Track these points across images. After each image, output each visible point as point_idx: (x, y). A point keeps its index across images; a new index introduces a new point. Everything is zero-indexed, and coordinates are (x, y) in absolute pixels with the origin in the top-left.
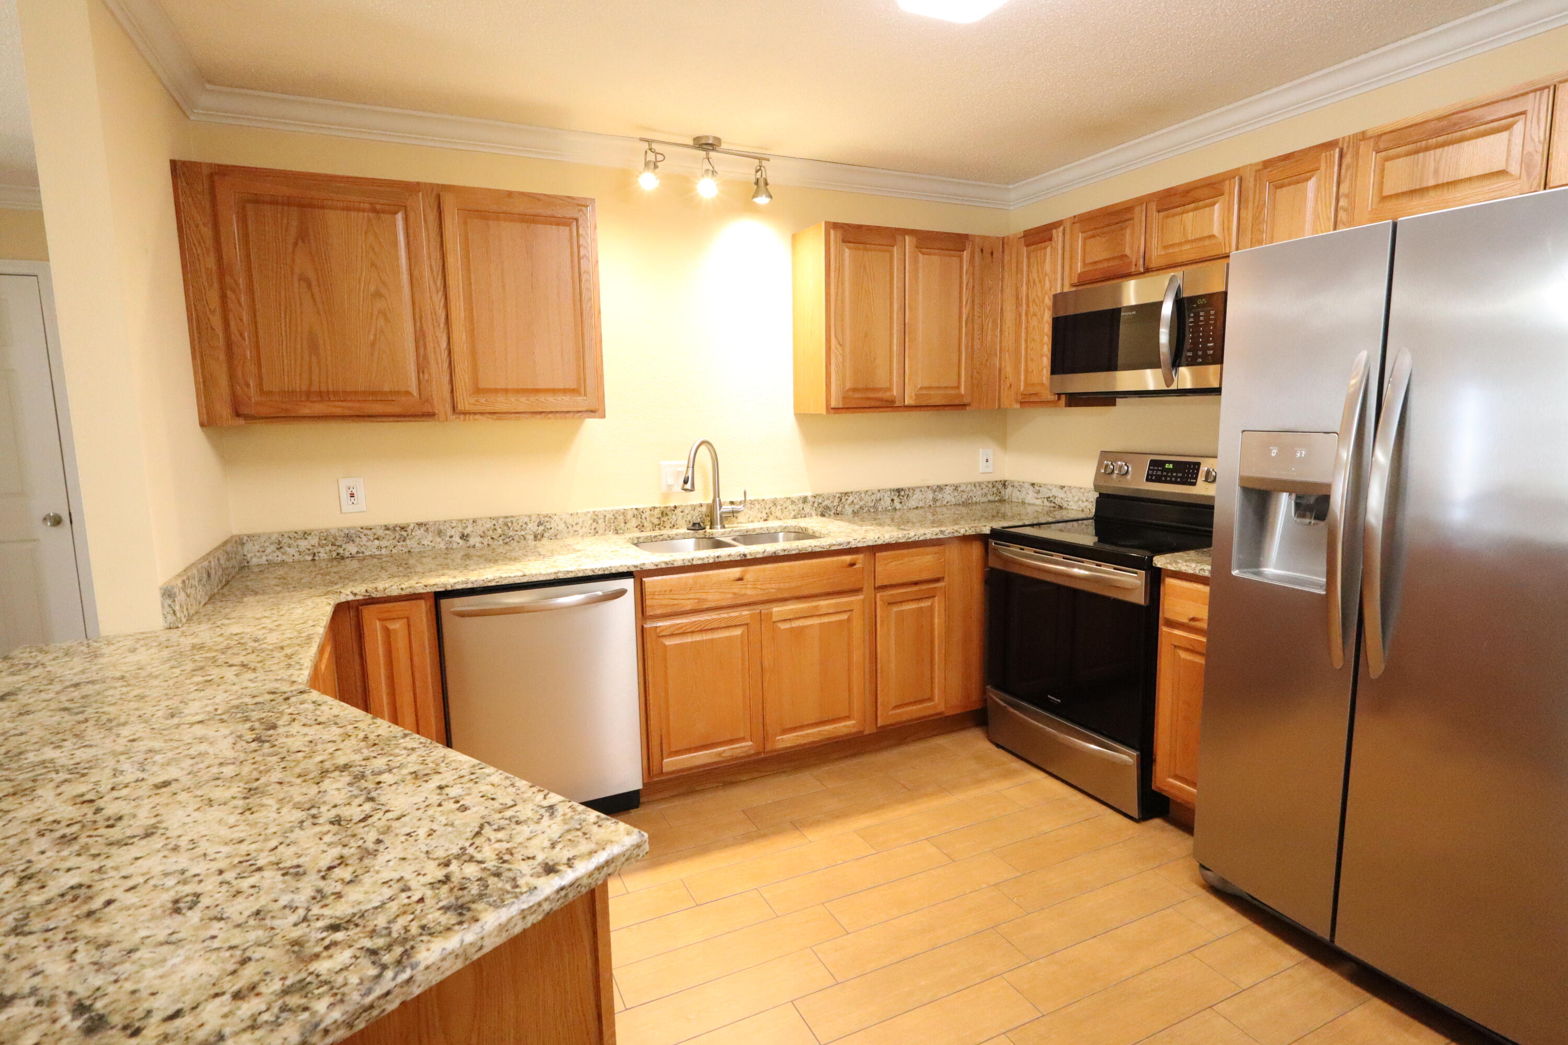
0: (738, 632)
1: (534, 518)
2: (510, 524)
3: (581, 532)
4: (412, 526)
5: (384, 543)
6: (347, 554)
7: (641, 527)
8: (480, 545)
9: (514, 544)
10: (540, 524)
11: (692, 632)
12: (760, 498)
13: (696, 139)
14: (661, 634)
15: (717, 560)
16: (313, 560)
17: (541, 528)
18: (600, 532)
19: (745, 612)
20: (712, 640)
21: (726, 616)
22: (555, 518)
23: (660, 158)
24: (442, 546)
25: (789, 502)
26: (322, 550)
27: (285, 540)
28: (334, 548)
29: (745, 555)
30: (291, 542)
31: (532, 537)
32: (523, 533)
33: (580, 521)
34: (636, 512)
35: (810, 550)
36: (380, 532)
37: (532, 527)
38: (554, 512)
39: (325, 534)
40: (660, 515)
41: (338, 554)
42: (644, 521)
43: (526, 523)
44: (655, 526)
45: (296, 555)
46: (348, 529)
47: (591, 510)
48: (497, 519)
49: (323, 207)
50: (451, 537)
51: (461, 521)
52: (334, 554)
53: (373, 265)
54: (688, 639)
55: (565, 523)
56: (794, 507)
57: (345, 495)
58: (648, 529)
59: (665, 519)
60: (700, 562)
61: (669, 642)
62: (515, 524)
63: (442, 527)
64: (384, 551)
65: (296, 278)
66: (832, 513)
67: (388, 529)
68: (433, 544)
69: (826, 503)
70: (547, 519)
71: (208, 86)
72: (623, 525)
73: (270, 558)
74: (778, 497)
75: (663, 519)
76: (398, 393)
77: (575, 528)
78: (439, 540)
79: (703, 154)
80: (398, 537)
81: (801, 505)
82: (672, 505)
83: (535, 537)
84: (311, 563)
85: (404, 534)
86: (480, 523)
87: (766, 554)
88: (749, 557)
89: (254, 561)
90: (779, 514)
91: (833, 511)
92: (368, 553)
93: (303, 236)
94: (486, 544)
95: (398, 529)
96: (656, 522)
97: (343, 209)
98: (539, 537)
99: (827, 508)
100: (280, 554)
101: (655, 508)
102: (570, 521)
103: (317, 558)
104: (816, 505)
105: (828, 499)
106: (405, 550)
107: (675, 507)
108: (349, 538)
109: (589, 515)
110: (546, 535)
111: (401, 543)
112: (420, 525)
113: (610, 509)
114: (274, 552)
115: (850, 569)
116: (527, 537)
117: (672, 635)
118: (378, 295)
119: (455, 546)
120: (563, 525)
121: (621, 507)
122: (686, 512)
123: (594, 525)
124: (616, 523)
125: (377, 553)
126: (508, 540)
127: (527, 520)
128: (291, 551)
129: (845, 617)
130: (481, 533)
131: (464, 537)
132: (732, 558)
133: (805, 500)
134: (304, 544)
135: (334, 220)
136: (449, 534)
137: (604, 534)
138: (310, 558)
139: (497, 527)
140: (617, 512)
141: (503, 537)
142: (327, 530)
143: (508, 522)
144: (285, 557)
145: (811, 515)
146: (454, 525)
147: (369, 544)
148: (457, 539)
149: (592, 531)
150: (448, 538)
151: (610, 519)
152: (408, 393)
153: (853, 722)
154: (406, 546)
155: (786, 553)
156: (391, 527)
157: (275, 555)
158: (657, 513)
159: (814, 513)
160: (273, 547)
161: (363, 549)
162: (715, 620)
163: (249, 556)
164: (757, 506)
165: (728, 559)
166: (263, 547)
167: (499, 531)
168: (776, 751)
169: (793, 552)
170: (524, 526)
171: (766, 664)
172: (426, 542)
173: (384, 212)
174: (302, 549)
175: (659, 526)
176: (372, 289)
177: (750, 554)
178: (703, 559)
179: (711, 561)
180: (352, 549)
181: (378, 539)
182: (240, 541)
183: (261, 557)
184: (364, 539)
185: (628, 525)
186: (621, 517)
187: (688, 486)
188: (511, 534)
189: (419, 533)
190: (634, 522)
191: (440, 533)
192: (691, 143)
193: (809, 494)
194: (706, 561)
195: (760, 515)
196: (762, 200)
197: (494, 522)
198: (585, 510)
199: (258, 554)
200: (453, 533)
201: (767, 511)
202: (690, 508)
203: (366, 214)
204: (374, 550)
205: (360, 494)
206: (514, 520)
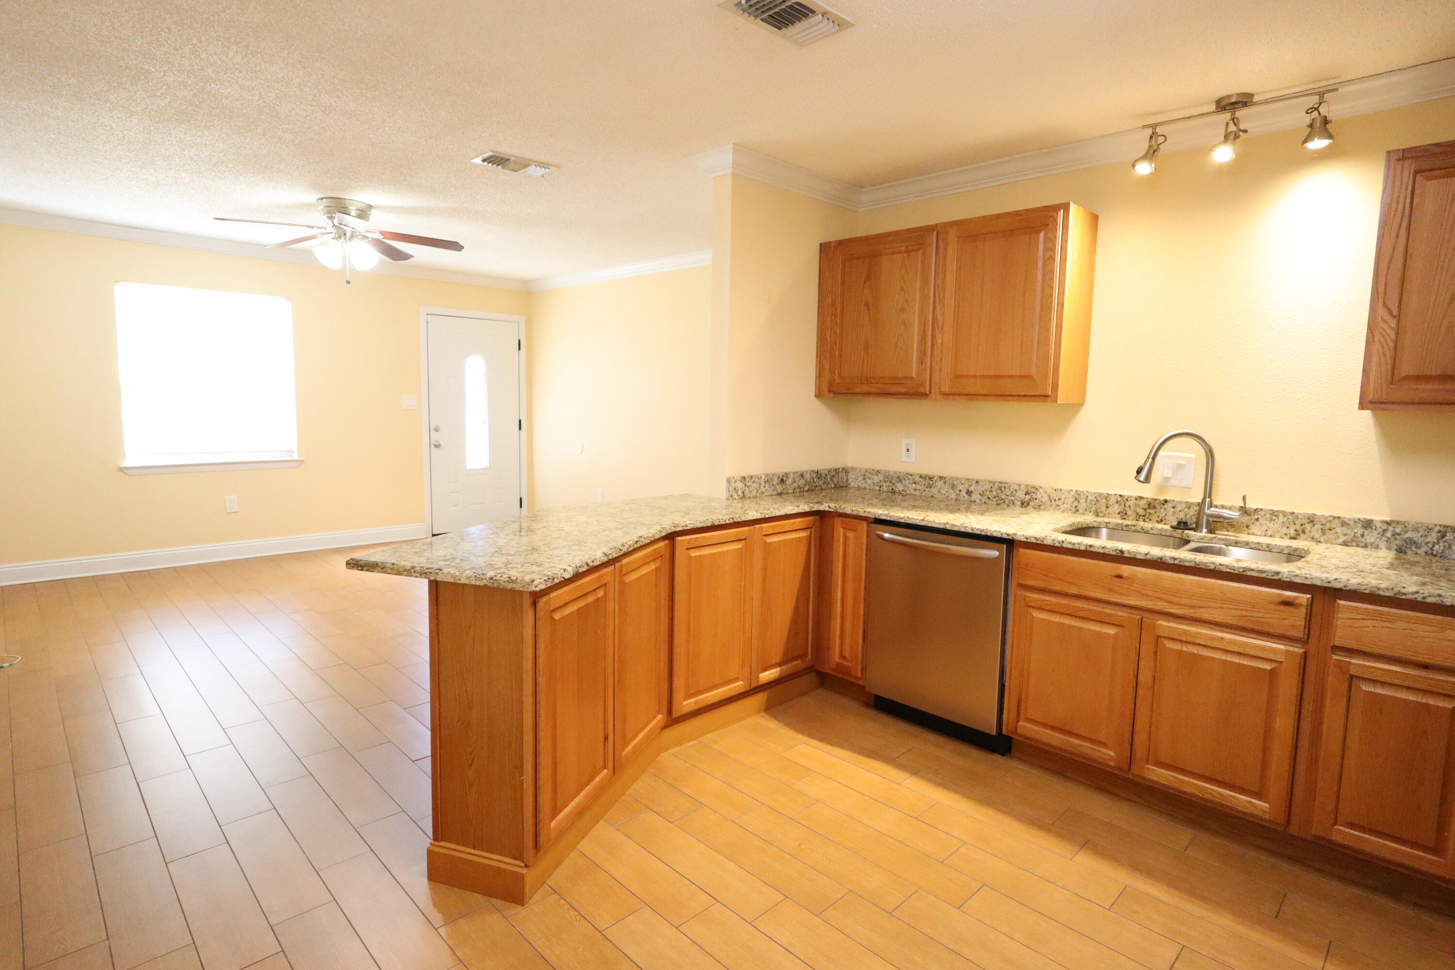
0: (1112, 631)
1: (1023, 487)
2: (1003, 489)
3: (1063, 507)
4: (936, 479)
5: (918, 487)
6: (897, 490)
7: (1123, 515)
8: (979, 501)
9: (1004, 506)
10: (1027, 493)
11: (1062, 614)
12: (1288, 509)
13: (1218, 102)
14: (1030, 604)
15: (1088, 549)
16: (879, 490)
17: (1028, 497)
18: (1080, 511)
19: (1122, 613)
20: (1081, 628)
21: (1100, 609)
22: (1041, 490)
23: (1161, 139)
24: (953, 496)
25: (1336, 523)
26: (884, 484)
27: (867, 474)
28: (891, 484)
29: (1122, 552)
30: (870, 476)
31: (1019, 503)
32: (1012, 498)
33: (1063, 497)
34: (1119, 499)
35: (1212, 567)
36: (917, 479)
37: (1021, 494)
38: (1040, 485)
39: (887, 474)
40: (1147, 506)
41: (892, 489)
42: (1127, 509)
43: (1016, 491)
44: (1138, 517)
45: (872, 484)
46: (900, 473)
47: (1074, 489)
48: (994, 483)
49: (880, 255)
50: (960, 491)
51: (968, 480)
52: (890, 489)
53: (902, 289)
54: (1056, 619)
55: (1049, 496)
56: (1345, 530)
57: (904, 449)
58: (1131, 518)
59: (1152, 511)
60: (1070, 546)
61: (1038, 615)
62: (1007, 490)
63: (955, 483)
64: (917, 493)
65: (863, 303)
66: (1421, 551)
67: (921, 477)
68: (947, 494)
69: (1410, 535)
70: (1033, 490)
71: (864, 190)
72: (1104, 508)
73: (859, 484)
74: (1319, 513)
75: (1149, 511)
76: (906, 378)
77: (1058, 503)
78: (952, 491)
79: (1227, 116)
80: (927, 484)
81: (1360, 531)
82: (1162, 498)
83: (1022, 503)
84: (877, 492)
85: (931, 483)
86: (981, 483)
87: (1148, 557)
88: (1126, 555)
89: (852, 484)
90: (1317, 535)
91: (1424, 549)
92: (908, 492)
93: (868, 277)
94: (983, 501)
95: (927, 478)
96: (1141, 512)
97: (890, 254)
98: (1025, 504)
99: (1411, 542)
100: (863, 482)
101: (1141, 498)
102: (1054, 495)
103: (881, 489)
104: (1389, 534)
105: (1416, 530)
106: (930, 494)
107: (1166, 501)
108: (900, 480)
109: (1072, 493)
110: (1031, 503)
111: (928, 489)
112: (941, 478)
113: (1093, 490)
114: (861, 480)
115: (1282, 608)
116: (1016, 502)
117: (1040, 608)
118: (903, 310)
119: (962, 498)
120: (1047, 498)
121: (1105, 491)
122: (1179, 508)
123: (1076, 504)
124: (1098, 506)
125: (914, 493)
126: (1000, 502)
127: (1017, 487)
128: (870, 482)
129: (1268, 667)
130: (981, 492)
131: (969, 493)
132: (1106, 551)
133: (1368, 524)
134: (876, 479)
135: (885, 261)
136: (959, 488)
137: (1084, 514)
138: (878, 488)
139: (993, 489)
140: (1100, 495)
141: (996, 498)
142: (889, 472)
143: (1002, 487)
144: (866, 485)
145: (1377, 547)
146: (963, 482)
147: (910, 485)
148: (964, 493)
149: (1073, 509)
150: (958, 492)
151: (1092, 500)
152: (912, 378)
153: (1267, 805)
154: (931, 492)
155: (1176, 562)
156: (923, 476)
157: (862, 482)
158: (1143, 503)
159: (1383, 544)
160: (861, 478)
161: (906, 489)
162: (1084, 610)
163: (850, 481)
164: (1281, 518)
165: (1101, 551)
166: (857, 476)
167: (994, 493)
168: (1143, 778)
169: (1186, 564)
170: (1014, 492)
171: (1141, 678)
172: (943, 491)
173: (913, 251)
174: (875, 482)
175: (1145, 517)
176: (900, 306)
177: (1129, 552)
178: (1074, 544)
179: (1082, 548)
180: (900, 487)
181: (915, 483)
182: (846, 470)
183: (855, 483)
184: (907, 481)
185: (1110, 510)
186: (1103, 501)
187: (1142, 477)
188: (1003, 497)
189: (940, 483)
190: (1116, 508)
191: (953, 487)
192: (1213, 107)
193: (1379, 516)
194: (1077, 547)
195: (1284, 530)
196: (1318, 144)
197: (991, 485)
198: (1068, 488)
199: (854, 480)
200: (961, 488)
201: (1298, 527)
202: (1184, 505)
203: (902, 255)
204: (912, 491)
205: (913, 450)
206: (1007, 486)
